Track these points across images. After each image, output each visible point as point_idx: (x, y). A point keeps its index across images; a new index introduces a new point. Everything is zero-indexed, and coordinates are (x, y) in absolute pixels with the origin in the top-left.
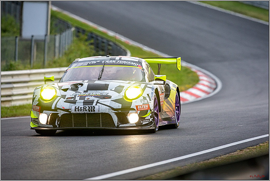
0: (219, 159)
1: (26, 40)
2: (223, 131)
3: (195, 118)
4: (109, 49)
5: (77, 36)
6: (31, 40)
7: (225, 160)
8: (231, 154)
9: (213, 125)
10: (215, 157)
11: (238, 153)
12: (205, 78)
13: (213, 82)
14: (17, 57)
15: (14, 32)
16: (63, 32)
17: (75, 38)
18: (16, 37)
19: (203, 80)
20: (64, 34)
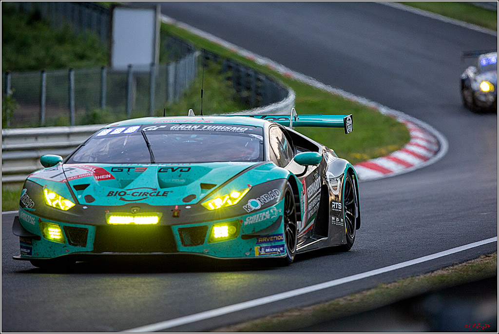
0: (450, 271)
1: (119, 73)
2: (454, 223)
3: (407, 201)
4: (258, 87)
5: (205, 65)
6: (127, 73)
7: (460, 272)
8: (470, 262)
9: (437, 214)
10: (443, 268)
11: (481, 259)
12: (420, 135)
13: (433, 140)
14: (104, 101)
15: (98, 60)
16: (181, 58)
17: (201, 69)
18: (103, 68)
19: (417, 138)
20: (182, 62)
